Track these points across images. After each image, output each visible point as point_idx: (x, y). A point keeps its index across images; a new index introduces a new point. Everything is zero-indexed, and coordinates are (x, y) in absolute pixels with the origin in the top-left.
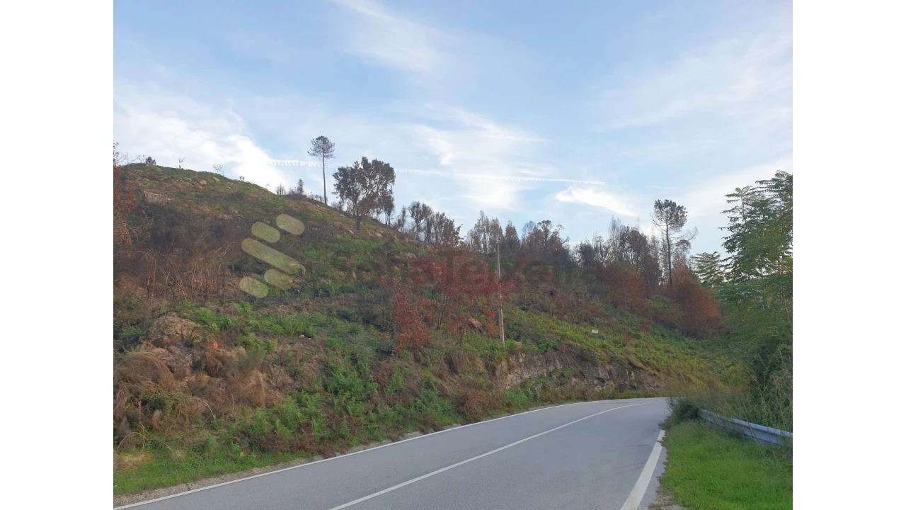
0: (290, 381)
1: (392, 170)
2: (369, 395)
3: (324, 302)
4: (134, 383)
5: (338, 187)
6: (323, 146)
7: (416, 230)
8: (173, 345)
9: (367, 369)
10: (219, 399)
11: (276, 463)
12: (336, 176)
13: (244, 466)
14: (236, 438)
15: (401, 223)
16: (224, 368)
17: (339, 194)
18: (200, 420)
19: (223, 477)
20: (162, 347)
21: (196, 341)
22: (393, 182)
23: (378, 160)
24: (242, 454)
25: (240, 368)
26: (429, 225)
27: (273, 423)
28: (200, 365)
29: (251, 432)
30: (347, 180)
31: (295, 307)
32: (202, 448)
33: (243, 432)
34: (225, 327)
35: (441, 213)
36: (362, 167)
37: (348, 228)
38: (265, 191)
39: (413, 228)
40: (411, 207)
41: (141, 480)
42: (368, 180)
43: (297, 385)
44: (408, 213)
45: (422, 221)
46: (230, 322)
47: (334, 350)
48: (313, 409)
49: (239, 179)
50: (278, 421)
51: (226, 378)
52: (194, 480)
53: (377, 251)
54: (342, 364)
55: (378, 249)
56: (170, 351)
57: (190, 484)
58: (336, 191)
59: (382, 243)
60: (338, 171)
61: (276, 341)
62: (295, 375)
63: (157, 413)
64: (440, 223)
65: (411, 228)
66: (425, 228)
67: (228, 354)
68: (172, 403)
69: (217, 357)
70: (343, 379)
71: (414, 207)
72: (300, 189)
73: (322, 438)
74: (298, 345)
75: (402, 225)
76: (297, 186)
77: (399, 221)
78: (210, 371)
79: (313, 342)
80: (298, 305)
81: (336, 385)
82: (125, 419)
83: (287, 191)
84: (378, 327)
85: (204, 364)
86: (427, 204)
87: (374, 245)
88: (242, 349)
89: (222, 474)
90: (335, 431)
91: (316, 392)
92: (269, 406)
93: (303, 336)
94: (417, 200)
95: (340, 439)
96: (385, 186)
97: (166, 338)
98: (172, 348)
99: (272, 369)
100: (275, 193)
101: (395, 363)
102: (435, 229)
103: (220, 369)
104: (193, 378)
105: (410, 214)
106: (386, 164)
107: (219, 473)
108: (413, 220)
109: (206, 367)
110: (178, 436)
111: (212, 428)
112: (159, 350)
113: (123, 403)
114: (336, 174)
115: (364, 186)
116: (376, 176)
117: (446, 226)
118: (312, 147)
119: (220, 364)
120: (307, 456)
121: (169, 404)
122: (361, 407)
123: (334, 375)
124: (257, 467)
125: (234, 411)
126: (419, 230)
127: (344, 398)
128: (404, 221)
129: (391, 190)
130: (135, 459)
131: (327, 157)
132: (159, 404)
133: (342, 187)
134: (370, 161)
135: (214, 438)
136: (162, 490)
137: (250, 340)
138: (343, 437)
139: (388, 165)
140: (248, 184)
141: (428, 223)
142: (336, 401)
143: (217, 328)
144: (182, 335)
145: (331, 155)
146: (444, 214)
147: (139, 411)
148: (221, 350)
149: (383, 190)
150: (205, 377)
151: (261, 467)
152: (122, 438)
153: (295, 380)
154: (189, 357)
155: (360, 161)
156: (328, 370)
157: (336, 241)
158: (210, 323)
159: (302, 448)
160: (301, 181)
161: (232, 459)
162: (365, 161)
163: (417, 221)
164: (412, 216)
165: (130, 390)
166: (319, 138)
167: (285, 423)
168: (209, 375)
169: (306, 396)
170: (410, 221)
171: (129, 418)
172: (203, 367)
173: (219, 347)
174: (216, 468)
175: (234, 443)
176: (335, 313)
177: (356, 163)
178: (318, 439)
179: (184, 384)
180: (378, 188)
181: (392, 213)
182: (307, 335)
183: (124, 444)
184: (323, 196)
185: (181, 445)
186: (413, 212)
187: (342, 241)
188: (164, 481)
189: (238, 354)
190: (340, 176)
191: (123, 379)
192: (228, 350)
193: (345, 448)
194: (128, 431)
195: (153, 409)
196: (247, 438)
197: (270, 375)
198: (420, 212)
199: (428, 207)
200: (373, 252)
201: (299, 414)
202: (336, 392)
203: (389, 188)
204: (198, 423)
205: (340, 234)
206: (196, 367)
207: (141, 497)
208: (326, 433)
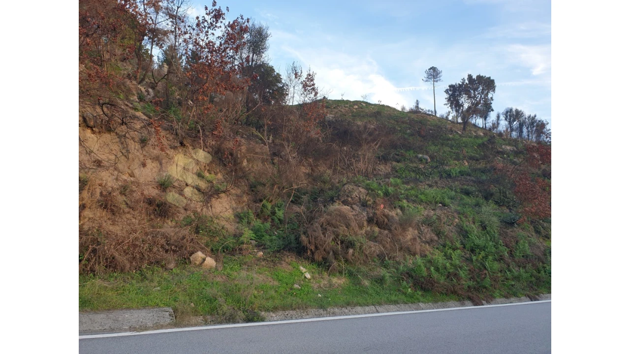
0: (436, 238)
1: (493, 81)
2: (501, 256)
3: (448, 181)
4: (335, 228)
5: (449, 100)
6: (434, 74)
7: (509, 130)
8: (354, 204)
9: (496, 235)
10: (388, 246)
11: (436, 302)
12: (447, 92)
13: (411, 300)
14: (403, 277)
15: (495, 125)
16: (390, 224)
17: (449, 104)
18: (375, 259)
19: (399, 305)
20: (348, 206)
21: (369, 203)
22: (494, 91)
23: (481, 75)
24: (409, 290)
25: (401, 225)
26: (521, 126)
27: (428, 269)
28: (373, 220)
29: (414, 274)
30: (454, 93)
31: (428, 185)
32: (381, 281)
33: (408, 273)
34: (386, 194)
35: (533, 115)
36: (468, 83)
37: (456, 130)
38: (394, 109)
39: (507, 129)
40: (505, 112)
41: (345, 297)
42: (472, 92)
43: (441, 241)
44: (502, 117)
45: (515, 123)
46: (390, 191)
47: (466, 217)
48: (457, 262)
49: (377, 103)
50: (432, 268)
51: (390, 230)
52: (380, 304)
53: (482, 146)
54: (475, 229)
55: (483, 144)
56: (353, 209)
57: (377, 307)
58: (447, 103)
59: (486, 139)
60: (448, 88)
61: (422, 207)
62: (439, 233)
63: (351, 251)
64: (532, 123)
65: (505, 129)
66: (517, 129)
67: (390, 213)
68: (359, 244)
69: (384, 215)
70: (477, 241)
71: (507, 112)
72: (417, 107)
73: (469, 287)
74: (438, 212)
75: (497, 127)
76: (415, 105)
77: (494, 124)
78: (378, 224)
79: (448, 210)
80: (430, 183)
81: (472, 245)
82: (331, 253)
83: (407, 109)
84: (497, 203)
85: (375, 219)
86: (519, 109)
87: (480, 141)
88: (399, 211)
89: (398, 304)
90: (478, 283)
91: (457, 249)
92: (424, 256)
93: (440, 205)
94: (510, 107)
95: (484, 290)
96: (487, 95)
97: (350, 199)
98: (354, 206)
99: (422, 228)
100: (400, 110)
101: (518, 232)
102: (527, 128)
103: (387, 224)
104: (369, 229)
105: (504, 118)
106: (487, 78)
107: (396, 302)
108: (507, 123)
109: (377, 221)
110: (364, 269)
111: (386, 267)
112: (346, 207)
113: (330, 241)
114: (447, 90)
115: (470, 97)
116: (479, 88)
117: (537, 126)
118: (426, 75)
119: (386, 220)
120: (460, 300)
121: (358, 245)
122: (496, 266)
123: (470, 236)
124: (422, 302)
125: (399, 256)
126: (512, 130)
127: (481, 256)
128: (498, 124)
129: (492, 98)
130: (339, 281)
131: (437, 81)
132: (351, 245)
133: (452, 99)
134: (474, 77)
135: (388, 275)
136: (359, 309)
137: (404, 205)
138: (485, 288)
139: (490, 78)
140: (383, 106)
141: (520, 124)
142: (474, 258)
143: (382, 194)
144: (360, 198)
145: (440, 80)
146: (535, 116)
147: (339, 247)
148: (385, 210)
149: (485, 98)
150: (377, 229)
151: (425, 303)
152: (331, 266)
153: (439, 237)
154: (365, 214)
155: (466, 77)
156: (464, 233)
157: (449, 139)
158: (376, 191)
159: (454, 292)
160: (417, 101)
161: (403, 293)
162: (470, 77)
163: (510, 123)
164: (506, 119)
165: (334, 232)
166: (431, 68)
167: (437, 269)
168: (379, 227)
169: (450, 251)
170: (503, 124)
171: (333, 251)
172: (375, 222)
173: (384, 208)
174: (393, 298)
175: (403, 281)
176: (458, 190)
177: (464, 80)
178: (466, 287)
179: (363, 232)
180: (481, 97)
181: (487, 119)
182: (444, 205)
183: (332, 269)
184: (433, 110)
185: (366, 276)
186: (507, 116)
187: (453, 139)
188: (360, 302)
189: (397, 214)
190: (450, 91)
191: (328, 224)
192: (390, 211)
193: (490, 299)
194: (333, 261)
195: (347, 247)
196: (410, 278)
197: (421, 232)
198: (513, 115)
199: (521, 111)
200: (479, 146)
201: (448, 264)
202: (472, 251)
203: (490, 96)
204: (374, 262)
205: (451, 134)
206: (370, 221)
207: (346, 311)
208: (471, 283)
